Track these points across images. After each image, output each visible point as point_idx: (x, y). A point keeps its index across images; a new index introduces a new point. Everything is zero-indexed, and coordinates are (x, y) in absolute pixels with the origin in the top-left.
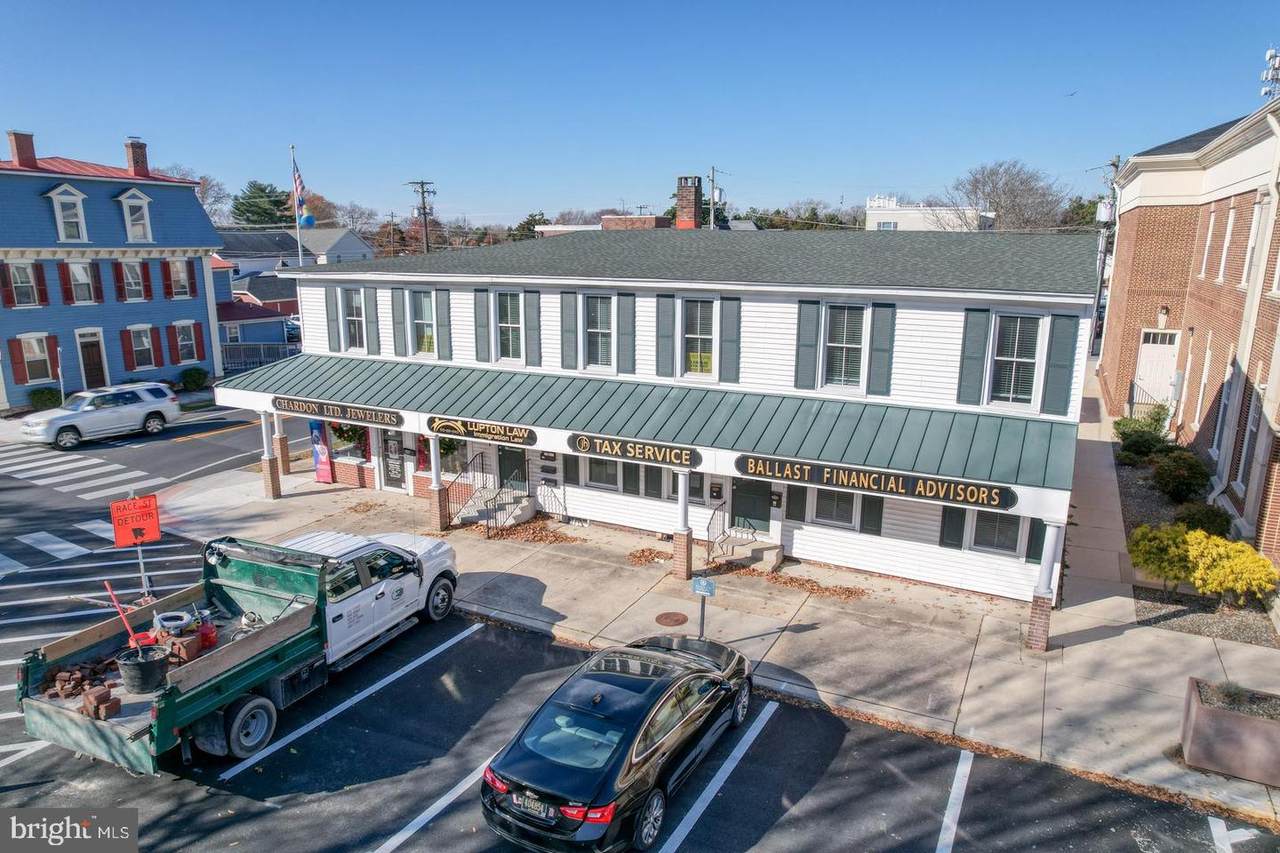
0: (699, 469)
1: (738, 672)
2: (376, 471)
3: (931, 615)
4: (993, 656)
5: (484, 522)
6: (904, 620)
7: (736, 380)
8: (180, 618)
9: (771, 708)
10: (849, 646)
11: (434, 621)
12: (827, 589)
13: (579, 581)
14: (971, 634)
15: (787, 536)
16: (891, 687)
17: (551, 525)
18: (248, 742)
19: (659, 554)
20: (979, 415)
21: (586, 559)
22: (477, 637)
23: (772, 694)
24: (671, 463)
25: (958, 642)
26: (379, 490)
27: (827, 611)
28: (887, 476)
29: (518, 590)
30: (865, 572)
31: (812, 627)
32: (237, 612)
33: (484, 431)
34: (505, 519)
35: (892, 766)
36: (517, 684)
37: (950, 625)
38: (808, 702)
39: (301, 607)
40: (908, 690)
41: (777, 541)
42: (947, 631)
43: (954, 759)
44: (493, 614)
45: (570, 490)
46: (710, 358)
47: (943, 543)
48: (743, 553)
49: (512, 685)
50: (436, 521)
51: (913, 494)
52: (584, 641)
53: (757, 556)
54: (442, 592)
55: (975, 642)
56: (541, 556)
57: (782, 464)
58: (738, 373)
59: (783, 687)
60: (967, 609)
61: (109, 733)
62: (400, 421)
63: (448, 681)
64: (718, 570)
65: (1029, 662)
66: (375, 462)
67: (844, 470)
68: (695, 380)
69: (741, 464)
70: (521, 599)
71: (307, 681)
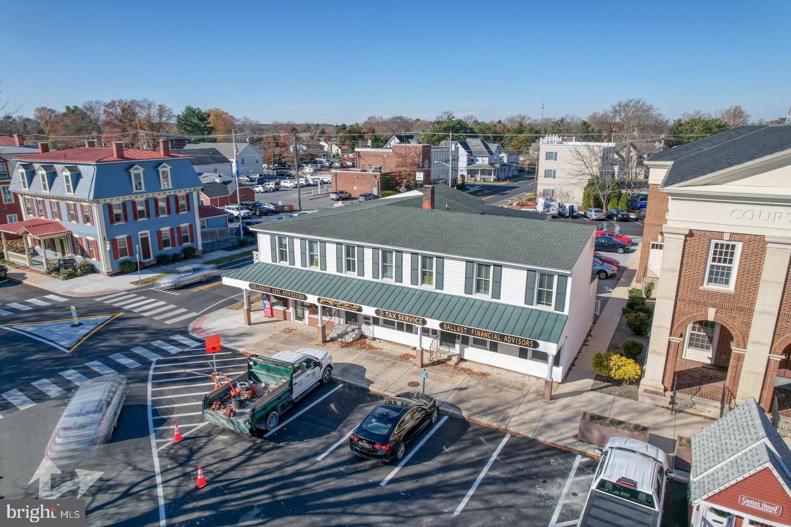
0: (426, 326)
1: (434, 405)
2: (292, 314)
3: (512, 385)
4: (529, 402)
5: (340, 340)
6: (501, 386)
7: (442, 289)
8: (245, 385)
9: (446, 418)
10: (478, 396)
11: (324, 383)
12: (475, 373)
13: (379, 367)
14: (524, 393)
15: (462, 350)
16: (489, 412)
17: (368, 341)
18: (271, 426)
19: (411, 356)
20: (532, 310)
21: (382, 358)
22: (341, 390)
23: (446, 413)
24: (415, 323)
25: (518, 396)
26: (293, 322)
27: (473, 382)
28: (494, 334)
29: (355, 371)
30: (492, 366)
31: (466, 388)
32: (260, 381)
33: (341, 305)
34: (349, 338)
35: (482, 438)
36: (358, 407)
37: (518, 389)
38: (459, 416)
39: (285, 381)
40: (494, 413)
41: (458, 352)
42: (516, 391)
43: (503, 436)
44: (347, 381)
45: (375, 327)
46: (432, 279)
47: (520, 357)
48: (445, 356)
49: (355, 408)
50: (320, 339)
51: (503, 341)
52: (381, 392)
53: (449, 358)
54: (328, 372)
55: (525, 396)
56: (364, 356)
57: (457, 327)
58: (443, 286)
59: (451, 411)
60: (527, 382)
61: (234, 421)
62: (306, 298)
63: (332, 406)
64: (434, 364)
65: (542, 404)
66: (291, 310)
67: (479, 330)
68: (426, 287)
69: (442, 325)
70: (357, 375)
71: (287, 406)
